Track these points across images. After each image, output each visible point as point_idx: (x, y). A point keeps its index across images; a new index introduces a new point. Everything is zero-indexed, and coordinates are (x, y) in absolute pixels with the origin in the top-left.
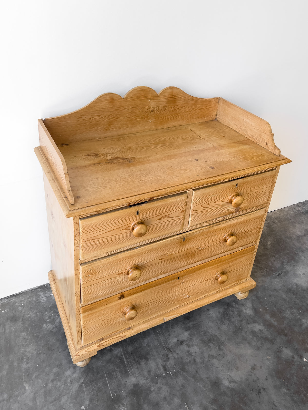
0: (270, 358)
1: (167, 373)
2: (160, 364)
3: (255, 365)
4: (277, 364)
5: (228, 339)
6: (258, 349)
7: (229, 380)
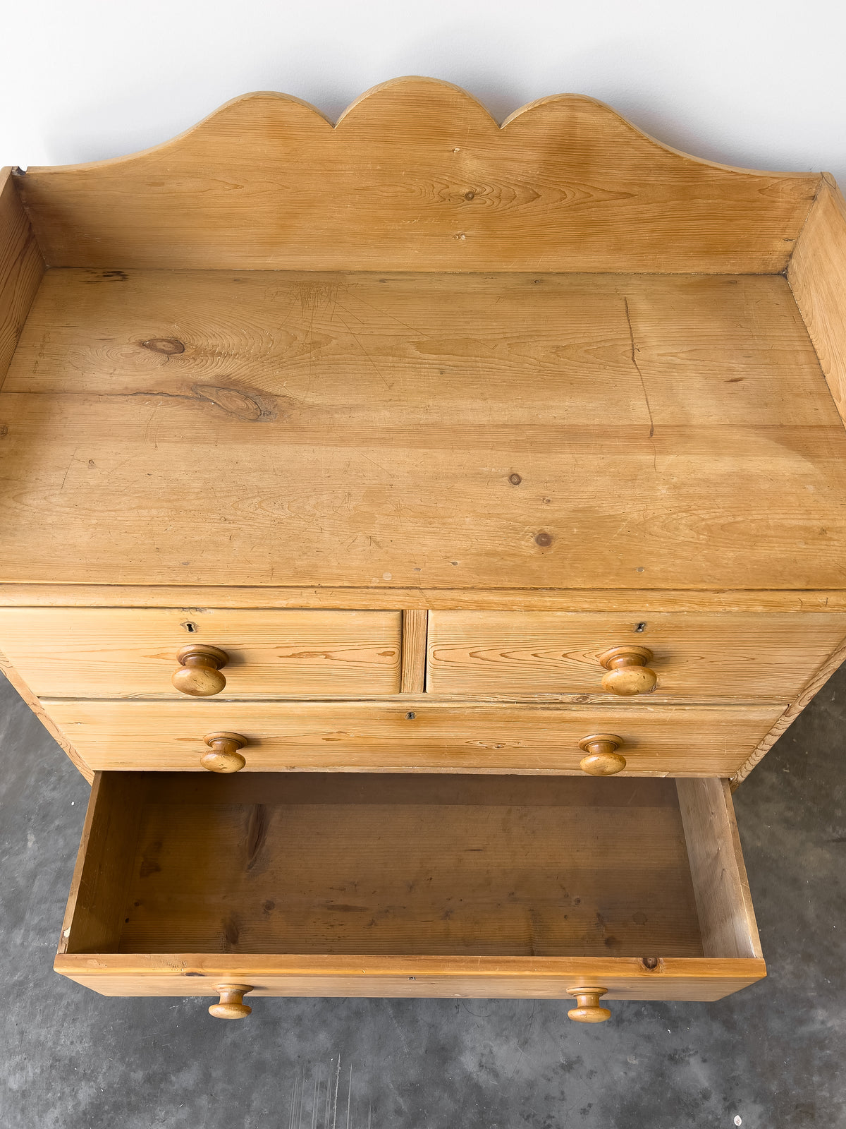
0: (634, 1062)
3: (579, 1060)
4: (642, 1088)
6: (619, 1022)
7: (484, 1061)
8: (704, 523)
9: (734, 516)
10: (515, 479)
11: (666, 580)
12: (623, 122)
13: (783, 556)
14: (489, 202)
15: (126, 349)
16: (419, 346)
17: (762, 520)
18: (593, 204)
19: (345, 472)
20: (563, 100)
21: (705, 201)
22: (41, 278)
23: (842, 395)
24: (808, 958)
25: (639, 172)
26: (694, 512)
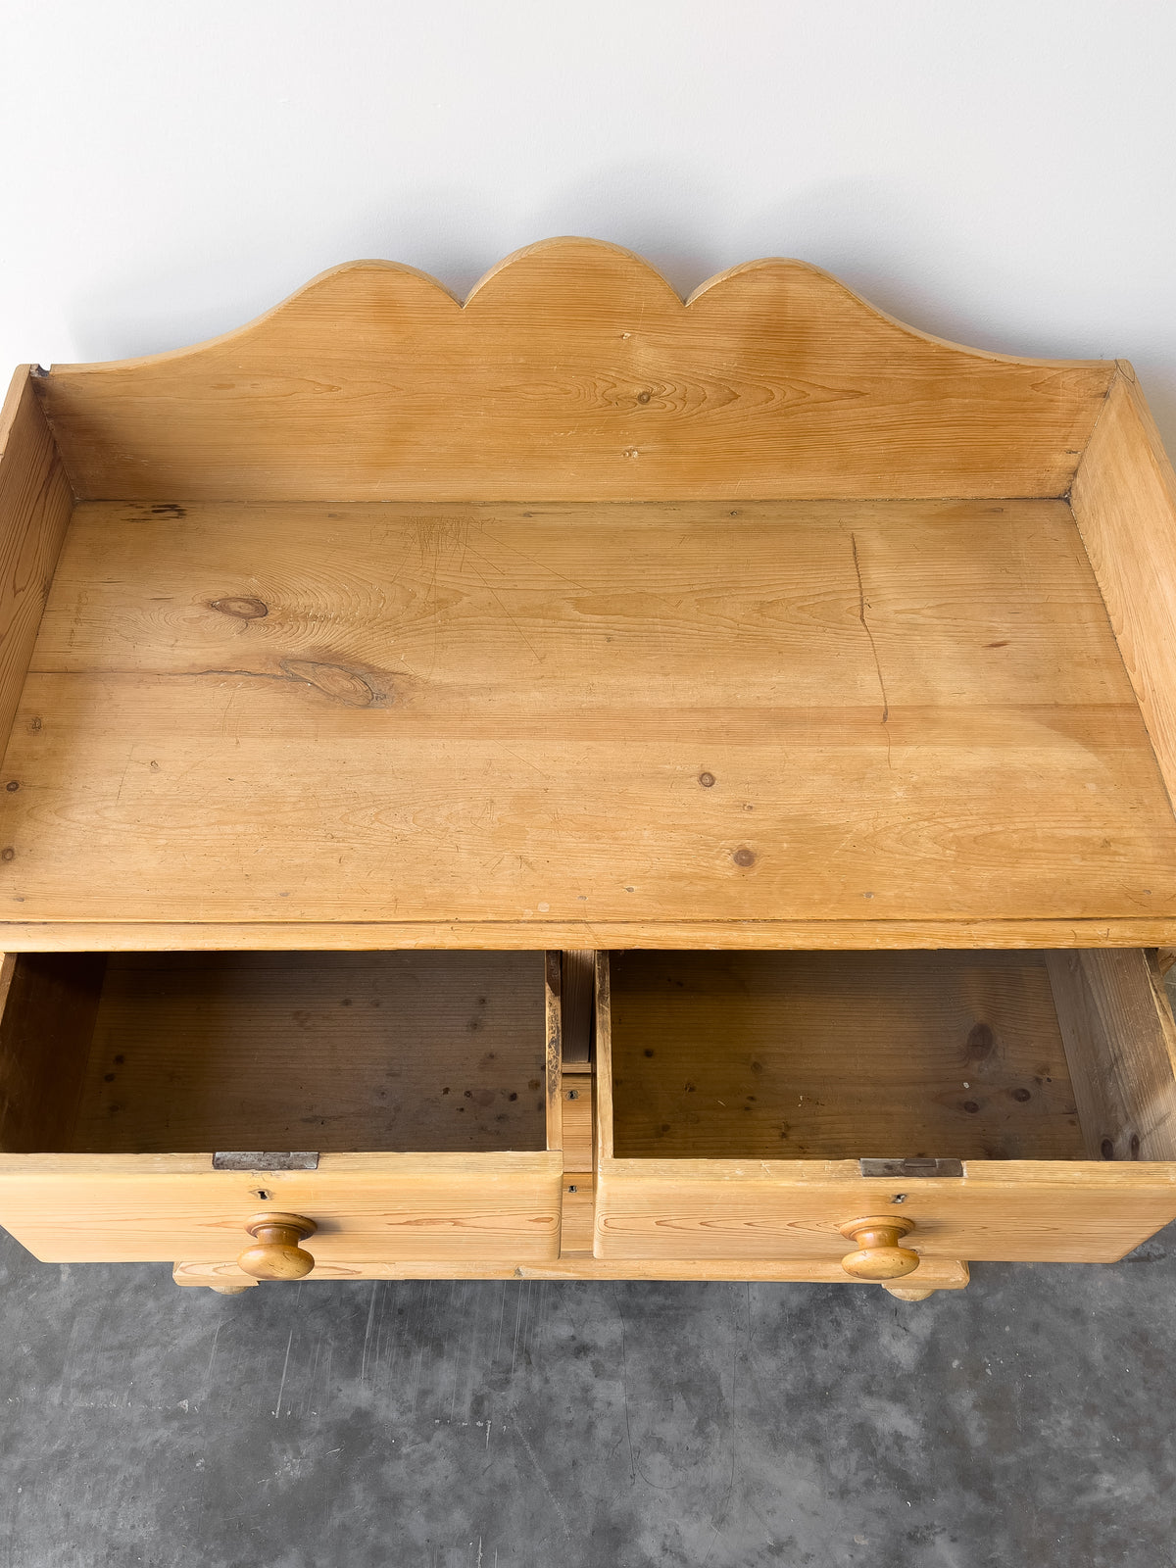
0: (863, 1542)
1: (479, 1424)
2: (470, 1386)
3: (791, 1541)
5: (752, 1413)
6: (843, 1493)
7: (668, 1542)
8: (951, 834)
9: (991, 825)
10: (707, 780)
11: (902, 908)
12: (849, 296)
13: (1053, 876)
14: (669, 406)
15: (192, 612)
16: (578, 603)
17: (1026, 830)
18: (810, 406)
19: (486, 773)
20: (770, 267)
21: (960, 401)
22: (70, 516)
23: (1137, 664)
24: (1091, 1410)
25: (873, 362)
26: (939, 820)
